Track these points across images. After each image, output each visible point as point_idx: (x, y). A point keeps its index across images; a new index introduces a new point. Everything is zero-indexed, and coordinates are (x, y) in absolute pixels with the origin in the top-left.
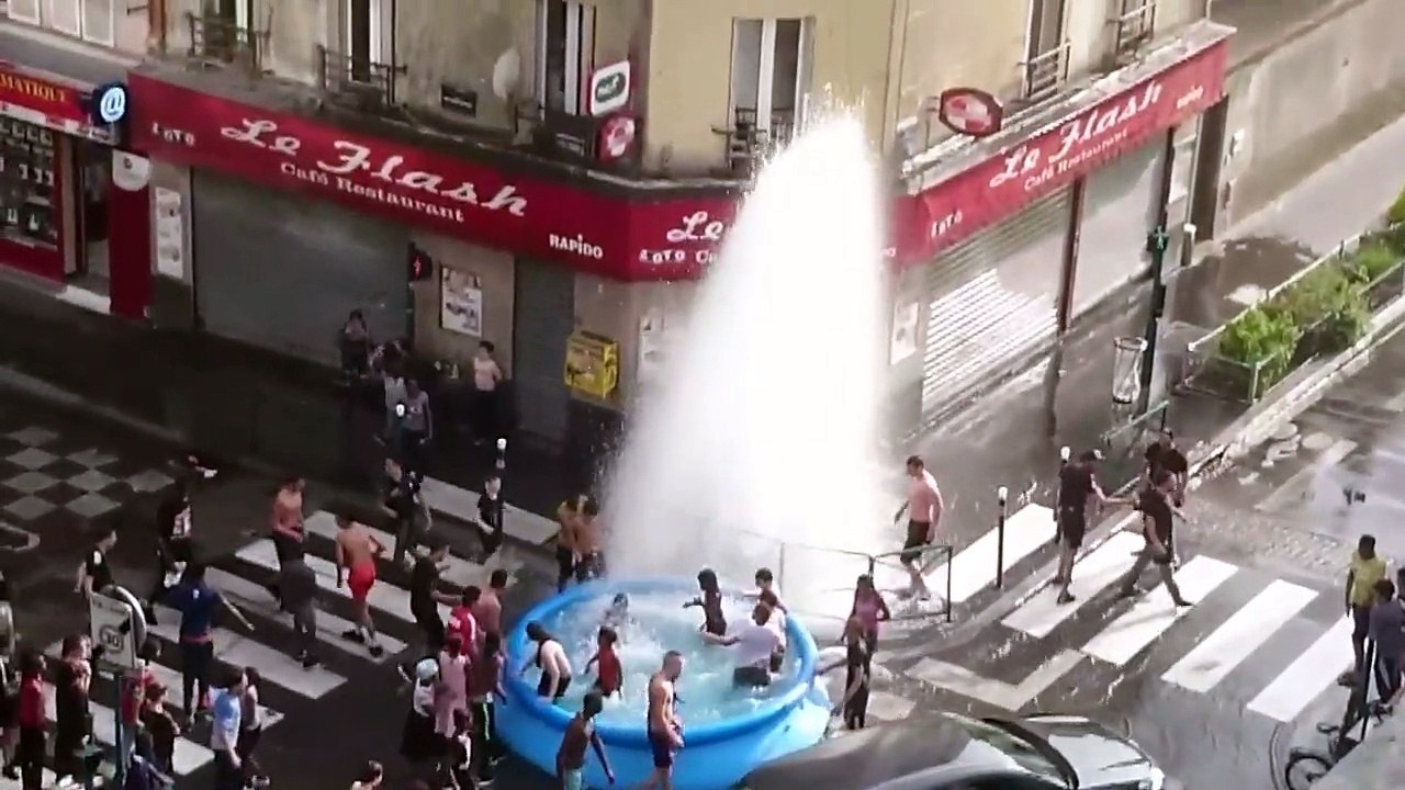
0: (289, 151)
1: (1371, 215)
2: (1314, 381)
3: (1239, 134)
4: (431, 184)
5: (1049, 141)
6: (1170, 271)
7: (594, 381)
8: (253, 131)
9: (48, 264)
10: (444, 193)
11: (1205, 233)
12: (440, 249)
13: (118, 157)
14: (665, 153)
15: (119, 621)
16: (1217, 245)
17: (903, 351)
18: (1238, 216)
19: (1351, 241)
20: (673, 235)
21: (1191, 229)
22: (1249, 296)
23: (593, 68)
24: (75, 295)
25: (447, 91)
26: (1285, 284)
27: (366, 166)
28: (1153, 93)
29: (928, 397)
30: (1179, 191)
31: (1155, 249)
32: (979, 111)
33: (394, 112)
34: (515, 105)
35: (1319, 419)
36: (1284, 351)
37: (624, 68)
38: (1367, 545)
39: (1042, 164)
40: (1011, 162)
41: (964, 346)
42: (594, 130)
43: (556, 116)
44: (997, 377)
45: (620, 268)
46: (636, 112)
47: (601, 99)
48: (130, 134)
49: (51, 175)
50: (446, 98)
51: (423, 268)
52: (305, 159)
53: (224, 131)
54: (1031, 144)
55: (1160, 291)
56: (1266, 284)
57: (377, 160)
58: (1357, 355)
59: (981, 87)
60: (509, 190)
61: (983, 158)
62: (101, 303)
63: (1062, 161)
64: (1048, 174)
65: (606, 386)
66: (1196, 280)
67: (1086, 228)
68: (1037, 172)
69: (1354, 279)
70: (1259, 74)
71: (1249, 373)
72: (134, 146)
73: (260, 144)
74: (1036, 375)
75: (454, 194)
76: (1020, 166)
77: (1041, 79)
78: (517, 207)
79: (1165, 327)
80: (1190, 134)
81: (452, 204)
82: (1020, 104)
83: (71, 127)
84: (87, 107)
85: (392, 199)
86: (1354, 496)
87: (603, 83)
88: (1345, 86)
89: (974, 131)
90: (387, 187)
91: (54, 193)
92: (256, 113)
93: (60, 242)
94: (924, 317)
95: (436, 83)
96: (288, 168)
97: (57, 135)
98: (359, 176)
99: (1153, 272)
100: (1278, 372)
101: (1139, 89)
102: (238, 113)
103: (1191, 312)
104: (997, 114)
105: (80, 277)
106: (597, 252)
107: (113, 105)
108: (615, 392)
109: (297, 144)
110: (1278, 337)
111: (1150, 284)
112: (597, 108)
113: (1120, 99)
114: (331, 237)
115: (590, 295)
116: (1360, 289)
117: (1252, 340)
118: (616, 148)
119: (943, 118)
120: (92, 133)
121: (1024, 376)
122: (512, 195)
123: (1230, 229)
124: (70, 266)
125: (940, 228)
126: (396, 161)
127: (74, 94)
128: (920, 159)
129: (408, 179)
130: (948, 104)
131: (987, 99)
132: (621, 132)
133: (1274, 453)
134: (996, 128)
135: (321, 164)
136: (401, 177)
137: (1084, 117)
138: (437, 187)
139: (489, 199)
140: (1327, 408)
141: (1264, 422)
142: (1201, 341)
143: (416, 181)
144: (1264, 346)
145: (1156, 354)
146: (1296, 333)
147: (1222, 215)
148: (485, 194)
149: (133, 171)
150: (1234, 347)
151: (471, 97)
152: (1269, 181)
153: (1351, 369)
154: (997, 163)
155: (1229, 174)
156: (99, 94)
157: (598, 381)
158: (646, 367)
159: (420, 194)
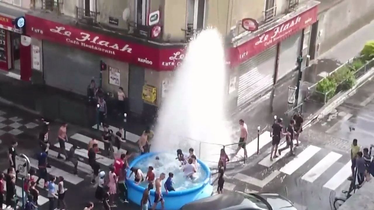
0: (68, 35)
1: (357, 51)
2: (341, 98)
3: (321, 31)
4: (107, 44)
5: (271, 33)
6: (303, 68)
7: (150, 98)
8: (59, 30)
9: (4, 66)
10: (110, 47)
11: (312, 58)
12: (109, 62)
13: (23, 37)
14: (169, 36)
15: (23, 163)
16: (315, 61)
17: (232, 90)
18: (321, 52)
19: (351, 60)
21: (308, 56)
22: (324, 75)
23: (149, 13)
24: (11, 74)
25: (111, 19)
26: (333, 72)
27: (89, 39)
28: (298, 20)
29: (239, 102)
30: (305, 46)
31: (299, 62)
32: (252, 24)
33: (96, 25)
34: (129, 23)
35: (341, 108)
36: (333, 90)
37: (158, 12)
38: (355, 141)
39: (269, 39)
40: (261, 38)
41: (248, 89)
42: (150, 29)
43: (140, 27)
44: (258, 97)
45: (157, 67)
46: (161, 24)
47: (152, 21)
48: (26, 30)
49: (4, 42)
50: (110, 21)
51: (104, 67)
52: (73, 37)
53: (51, 30)
54: (266, 33)
55: (300, 73)
56: (329, 71)
57: (92, 38)
58: (352, 91)
59: (253, 18)
60: (127, 46)
61: (253, 37)
62: (18, 77)
63: (274, 38)
64: (271, 41)
65: (153, 100)
66: (310, 70)
67: (281, 57)
68: (268, 41)
69: (352, 70)
70: (326, 15)
71: (324, 95)
72: (27, 34)
73: (60, 33)
74: (268, 96)
75: (113, 47)
76: (263, 39)
77: (269, 16)
78: (130, 50)
79: (302, 83)
80: (308, 31)
81: (112, 50)
82: (264, 22)
83: (10, 29)
84: (14, 23)
85: (96, 48)
86: (352, 129)
87: (153, 16)
88: (350, 17)
89: (251, 30)
90: (95, 45)
91: (6, 47)
92: (60, 25)
93: (7, 60)
94: (238, 80)
95: (108, 16)
96: (68, 40)
97: (6, 31)
98: (87, 42)
99: (299, 68)
100: (332, 95)
101: (295, 19)
102: (55, 25)
103: (308, 79)
104: (257, 25)
105: (12, 69)
106: (151, 63)
107: (21, 23)
108: (156, 100)
109: (70, 33)
110: (332, 86)
111: (298, 72)
112: (151, 24)
113: (290, 21)
114: (80, 59)
115: (149, 74)
116: (353, 73)
117: (325, 86)
118: (156, 34)
119: (243, 26)
120: (16, 30)
121: (264, 97)
122: (128, 47)
123: (319, 56)
124: (10, 66)
125: (242, 56)
126: (97, 38)
127: (10, 20)
128: (237, 38)
129: (100, 43)
130: (244, 23)
131: (254, 21)
132: (157, 30)
133: (331, 117)
134: (257, 29)
135: (77, 39)
136: (98, 42)
137: (280, 26)
138: (108, 45)
139: (122, 48)
140: (345, 105)
141: (328, 109)
142: (311, 87)
143: (102, 43)
144: (328, 88)
145: (300, 90)
146: (336, 85)
147: (316, 53)
148: (121, 47)
149: (26, 41)
150: (320, 88)
151: (117, 20)
152: (330, 43)
153: (351, 94)
154: (257, 39)
155: (318, 42)
156: (17, 20)
157: (151, 98)
158: (163, 94)
159: (103, 47)
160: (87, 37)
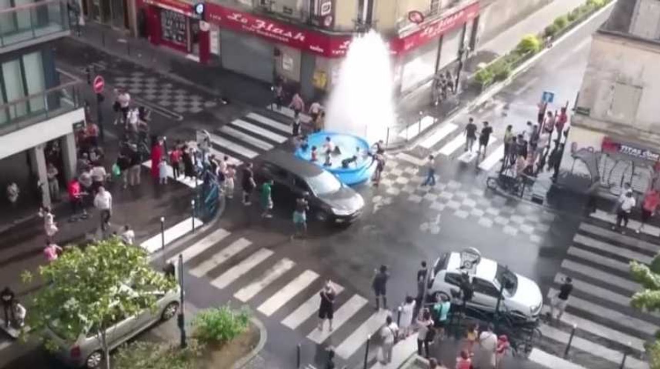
0: (245, 22)
1: (514, 44)
2: (498, 87)
3: (482, 24)
4: (281, 31)
5: (435, 25)
6: (463, 59)
7: (320, 82)
8: (235, 17)
9: (184, 49)
11: (472, 49)
12: (283, 49)
13: (201, 22)
14: (340, 26)
15: (204, 138)
16: (475, 53)
17: (397, 77)
18: (480, 45)
19: (508, 52)
20: (341, 47)
21: (469, 48)
22: (483, 65)
23: (322, 3)
24: (190, 57)
25: (285, 8)
26: (492, 63)
27: (264, 27)
28: (461, 14)
29: (403, 89)
30: (467, 39)
31: (460, 53)
32: (418, 17)
33: (273, 13)
34: (302, 12)
35: (498, 97)
36: (490, 80)
37: (330, 3)
38: (510, 128)
39: (433, 31)
40: (426, 30)
41: (412, 76)
42: (322, 19)
43: (312, 15)
44: (420, 84)
45: (327, 54)
46: (333, 14)
47: (324, 11)
48: (204, 16)
49: (184, 26)
50: (284, 10)
51: (278, 53)
52: (249, 25)
53: (228, 17)
54: (431, 26)
55: (461, 65)
56: (487, 62)
57: (267, 25)
58: (508, 81)
59: (419, 11)
60: (300, 34)
61: (418, 29)
62: (197, 59)
63: (439, 30)
64: (435, 34)
65: (323, 84)
66: (469, 61)
67: (444, 47)
68: (432, 33)
69: (508, 62)
70: (488, 9)
71: (481, 85)
72: (206, 19)
73: (237, 20)
74: (429, 84)
75: (286, 35)
76: (428, 31)
77: (434, 9)
78: (302, 38)
79: (462, 73)
80: (470, 25)
81: (286, 37)
82: (430, 15)
83: (189, 14)
84: (193, 9)
85: (271, 35)
86: (504, 115)
87: (325, 7)
88: (508, 13)
89: (418, 22)
90: (270, 32)
91: (185, 31)
92: (237, 12)
93: (186, 43)
94: (403, 68)
95: (282, 6)
96: (245, 27)
97: (186, 17)
98: (262, 29)
99: (459, 59)
100: (489, 85)
101: (458, 13)
102: (232, 12)
103: (468, 69)
104: (423, 18)
105: (191, 52)
106: (322, 50)
107: (200, 9)
108: (326, 85)
109: (247, 20)
110: (489, 76)
111: (458, 62)
112: (323, 13)
113: (453, 15)
114: (255, 45)
115: (320, 61)
116: (511, 64)
117: (483, 77)
118: (327, 24)
119: (409, 19)
120: (195, 16)
121: (426, 85)
122: (301, 36)
123: (478, 49)
124: (189, 49)
125: (407, 47)
126: (271, 26)
127: (190, 6)
128: (404, 29)
129: (275, 30)
130: (411, 15)
131: (420, 14)
132: (329, 19)
133: (487, 105)
134: (422, 21)
135: (253, 26)
136: (273, 30)
137: (444, 19)
138: (283, 33)
139: (295, 36)
140: (501, 94)
141: (485, 96)
142: (470, 77)
143: (277, 31)
144: (486, 78)
145: (459, 80)
146: (494, 75)
147: (477, 45)
148: (294, 34)
149: (205, 26)
150: (479, 78)
151: (291, 10)
152: (488, 37)
153: (507, 84)
154: (422, 30)
155: (479, 35)
156: (196, 7)
158: (334, 81)
159: (278, 34)
160: (262, 24)
